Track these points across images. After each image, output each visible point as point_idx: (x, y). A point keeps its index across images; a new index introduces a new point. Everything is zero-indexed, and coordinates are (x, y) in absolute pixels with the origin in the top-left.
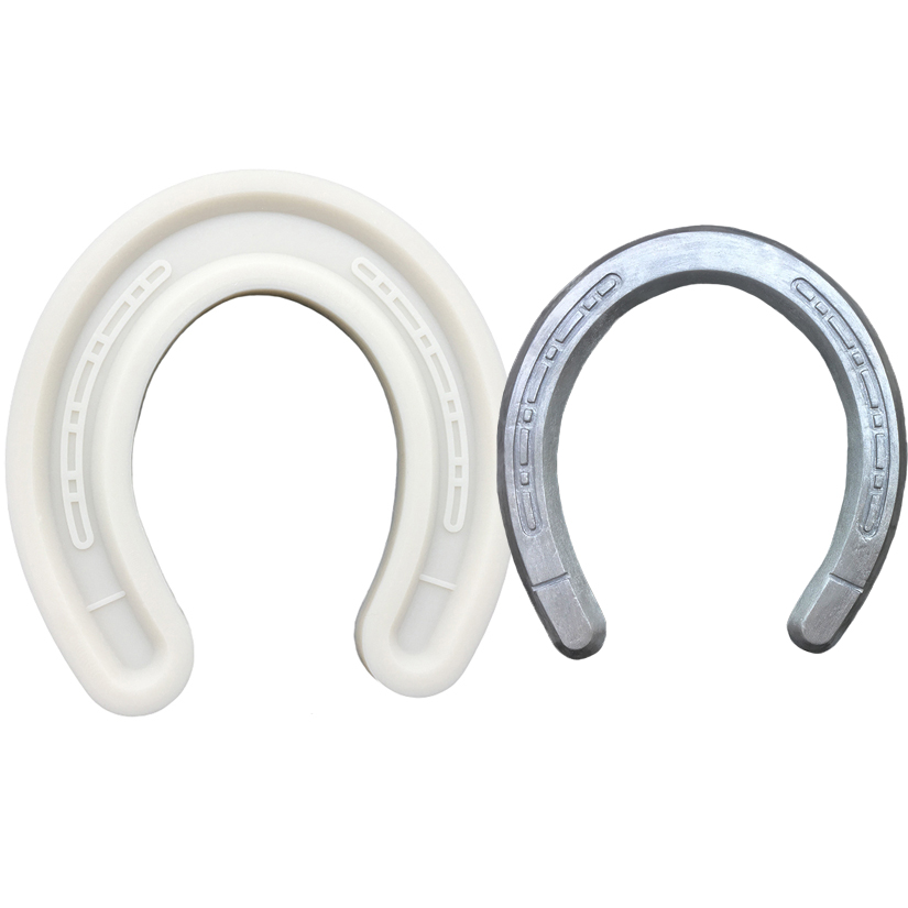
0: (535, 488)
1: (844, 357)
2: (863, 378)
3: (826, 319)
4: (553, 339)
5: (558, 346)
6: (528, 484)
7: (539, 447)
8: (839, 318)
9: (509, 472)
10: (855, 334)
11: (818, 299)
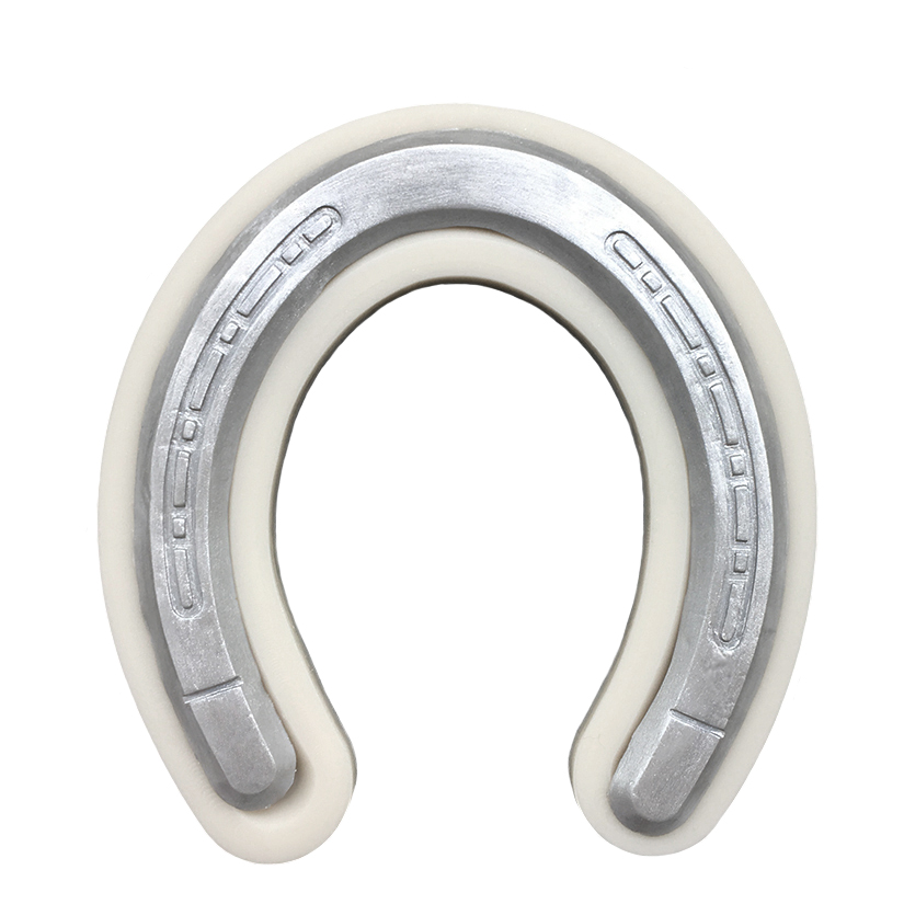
0: (194, 543)
1: (684, 361)
2: (713, 396)
3: (659, 298)
4: (233, 310)
5: (240, 321)
6: (184, 536)
7: (204, 480)
8: (678, 299)
9: (156, 516)
10: (702, 326)
11: (648, 266)
